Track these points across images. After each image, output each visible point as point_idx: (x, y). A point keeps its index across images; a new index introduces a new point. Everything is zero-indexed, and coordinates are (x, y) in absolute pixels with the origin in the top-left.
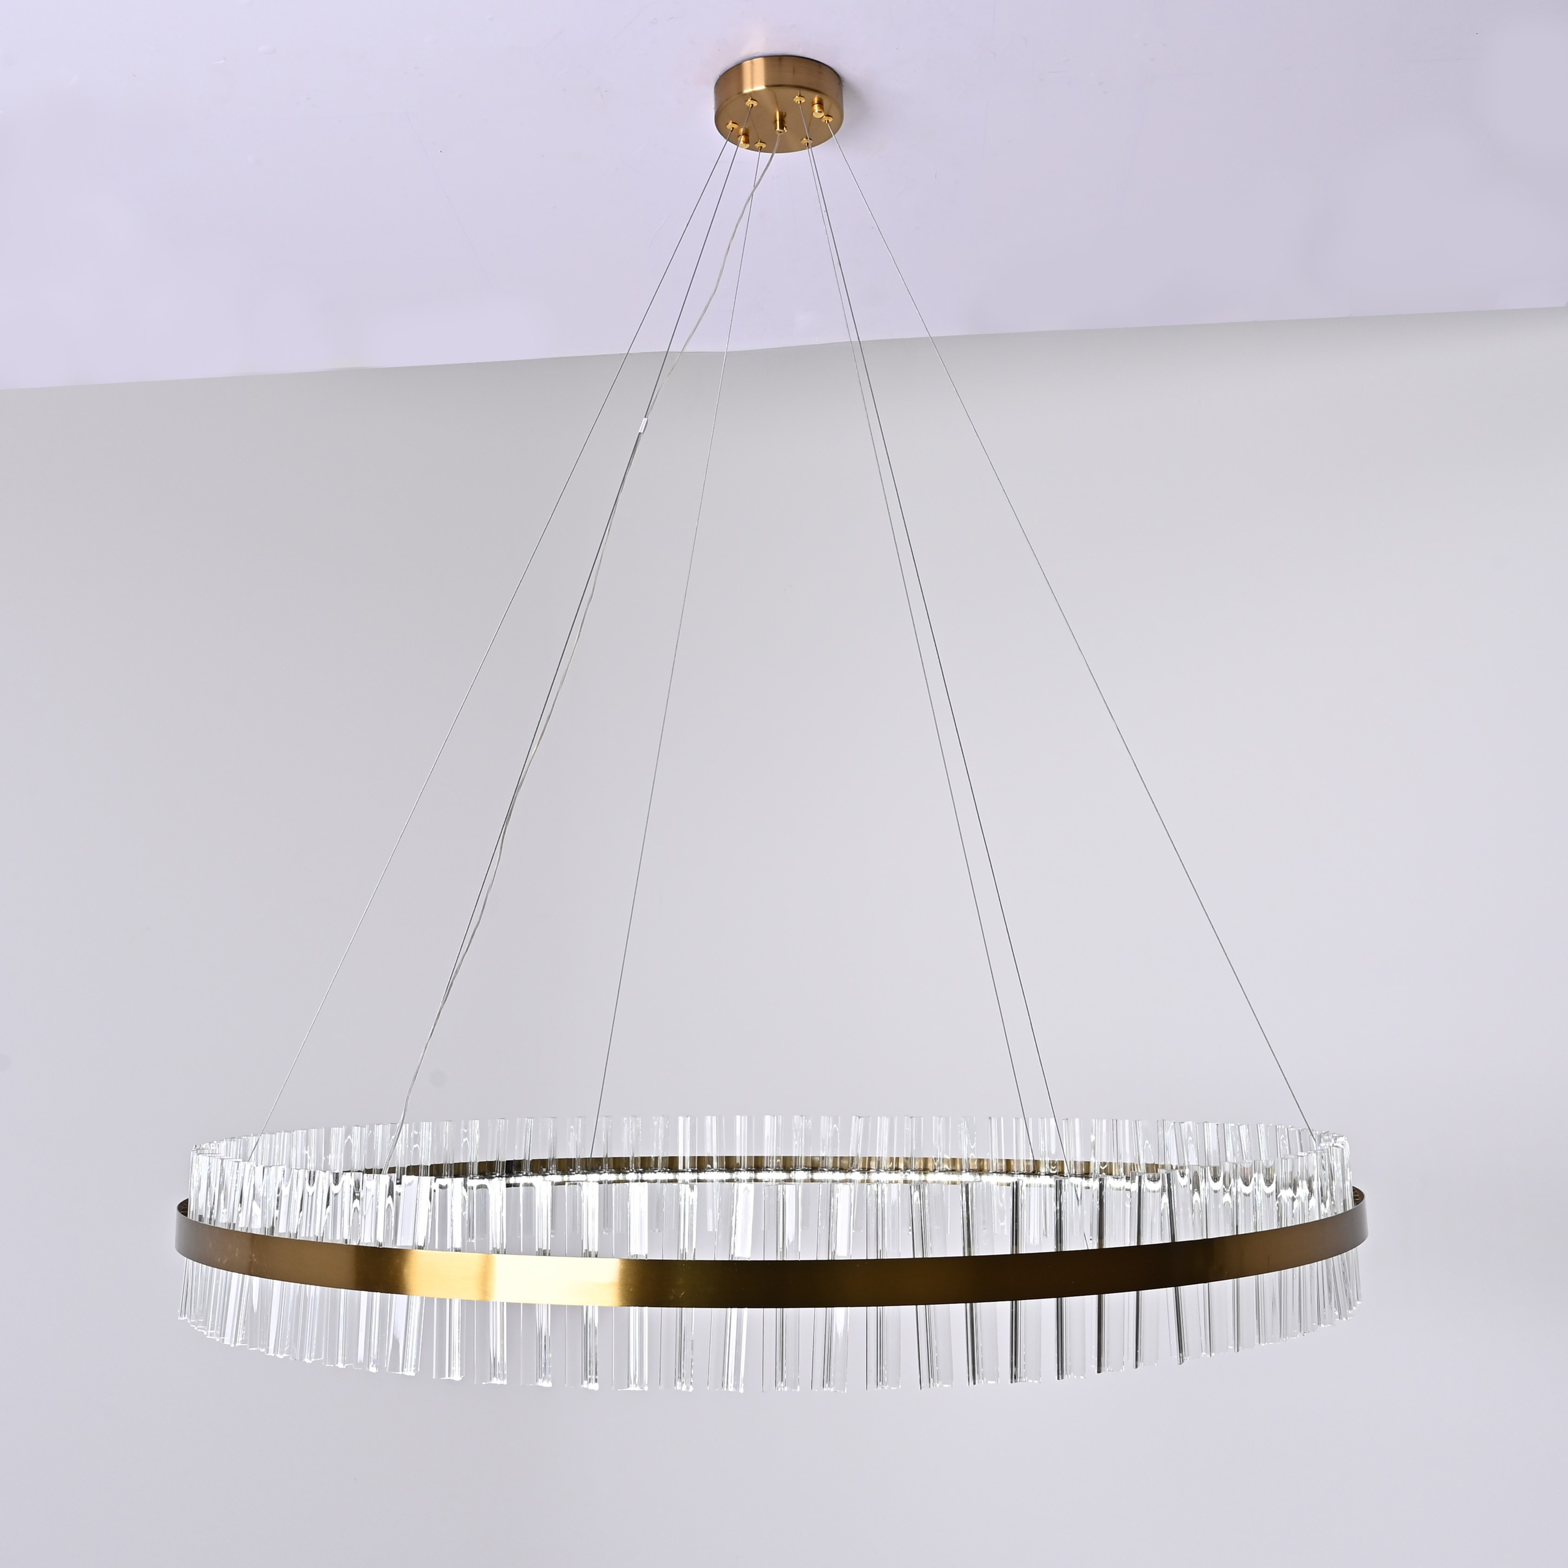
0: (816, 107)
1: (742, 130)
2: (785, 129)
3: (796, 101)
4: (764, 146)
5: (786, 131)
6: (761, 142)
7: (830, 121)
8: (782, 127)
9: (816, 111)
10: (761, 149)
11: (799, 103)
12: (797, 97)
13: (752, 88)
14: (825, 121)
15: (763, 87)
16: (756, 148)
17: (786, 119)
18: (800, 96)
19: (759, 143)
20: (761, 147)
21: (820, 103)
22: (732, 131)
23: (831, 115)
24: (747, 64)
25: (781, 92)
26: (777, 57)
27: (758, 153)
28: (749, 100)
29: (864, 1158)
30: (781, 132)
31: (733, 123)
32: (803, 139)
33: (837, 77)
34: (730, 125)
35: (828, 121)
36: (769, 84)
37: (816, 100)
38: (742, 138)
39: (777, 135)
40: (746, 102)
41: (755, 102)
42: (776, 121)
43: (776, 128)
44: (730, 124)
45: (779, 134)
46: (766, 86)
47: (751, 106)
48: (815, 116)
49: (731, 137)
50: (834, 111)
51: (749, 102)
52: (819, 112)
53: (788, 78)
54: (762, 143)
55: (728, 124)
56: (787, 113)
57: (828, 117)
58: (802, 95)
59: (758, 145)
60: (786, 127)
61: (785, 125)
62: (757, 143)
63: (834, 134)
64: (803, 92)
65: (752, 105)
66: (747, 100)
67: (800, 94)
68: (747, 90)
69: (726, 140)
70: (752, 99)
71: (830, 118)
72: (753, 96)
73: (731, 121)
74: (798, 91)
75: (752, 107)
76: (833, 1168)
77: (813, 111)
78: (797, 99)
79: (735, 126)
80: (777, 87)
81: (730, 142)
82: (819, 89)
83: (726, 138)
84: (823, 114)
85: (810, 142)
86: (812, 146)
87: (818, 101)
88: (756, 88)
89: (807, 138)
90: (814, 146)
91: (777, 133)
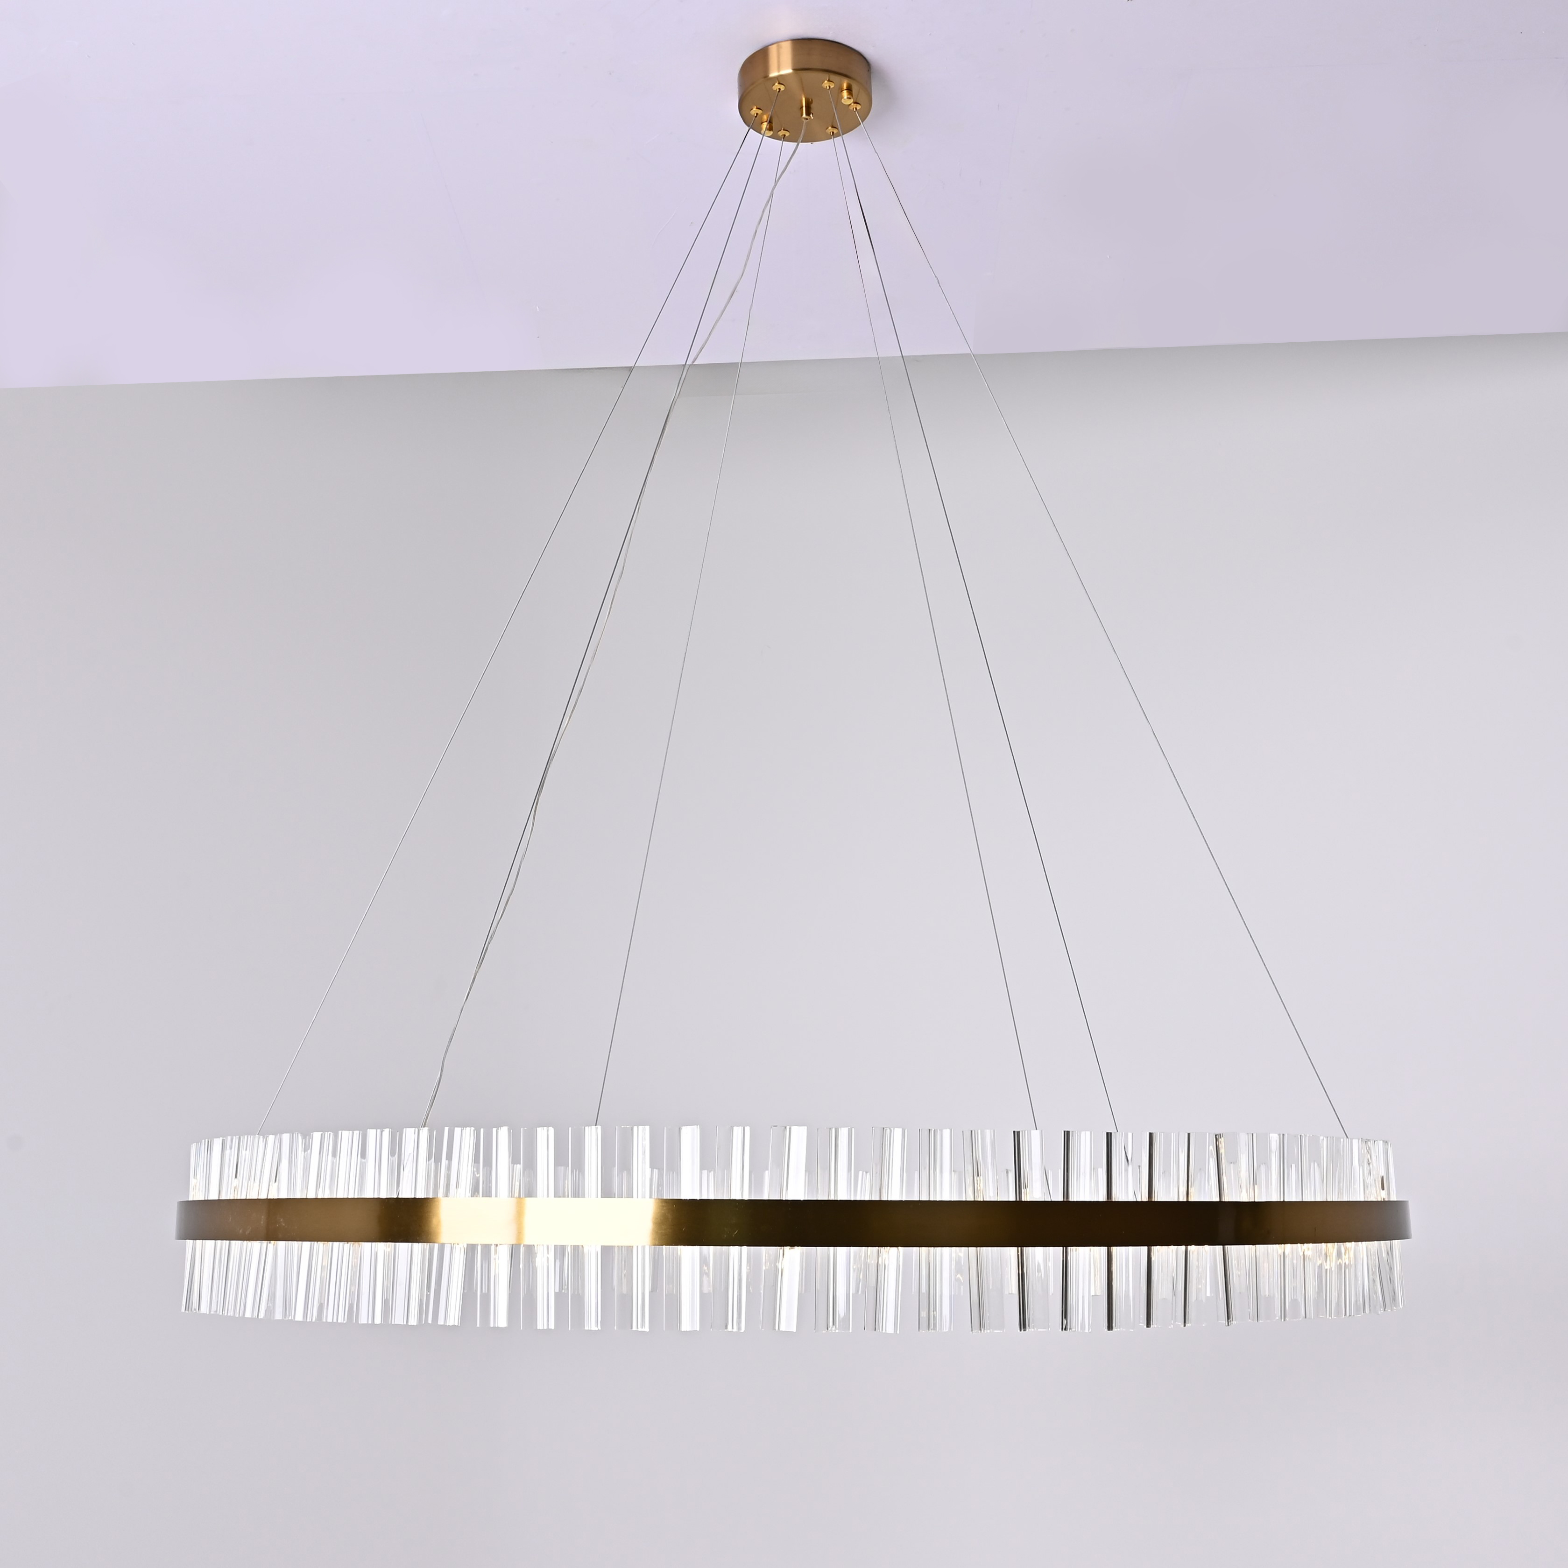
0: (845, 93)
1: (765, 117)
2: (811, 115)
3: (825, 86)
4: (787, 134)
5: (812, 118)
6: (784, 130)
7: (858, 108)
8: (808, 114)
9: (845, 97)
10: (784, 138)
11: (828, 88)
12: (826, 82)
13: (779, 71)
14: (853, 109)
15: (790, 71)
16: (780, 137)
17: (813, 106)
18: (829, 81)
19: (782, 131)
20: (784, 135)
21: (849, 89)
22: (756, 117)
23: (859, 102)
24: (773, 50)
25: (809, 76)
26: (805, 41)
27: (781, 142)
28: (776, 84)
30: (807, 119)
31: (757, 108)
32: (828, 128)
33: (867, 64)
34: (754, 111)
35: (856, 109)
36: (796, 68)
37: (845, 86)
38: (765, 125)
39: (803, 121)
40: (773, 85)
41: (783, 86)
42: (802, 107)
43: (802, 114)
44: (755, 109)
45: (805, 121)
46: (794, 70)
47: (778, 90)
48: (844, 103)
49: (753, 123)
50: (863, 98)
51: (777, 86)
52: (847, 98)
53: (816, 60)
55: (752, 109)
56: (813, 100)
57: (855, 104)
58: (831, 80)
59: (782, 133)
60: (812, 114)
61: (812, 112)
62: (780, 131)
63: (862, 122)
64: (833, 77)
65: (780, 89)
66: (774, 84)
67: (829, 79)
68: (773, 74)
69: (749, 128)
70: (779, 83)
71: (858, 105)
72: (780, 79)
73: (755, 107)
74: (826, 76)
75: (779, 92)
77: (842, 97)
78: (826, 84)
79: (760, 112)
80: (804, 71)
81: (751, 130)
82: (848, 74)
83: (748, 126)
84: (852, 101)
85: (835, 131)
86: (838, 135)
87: (847, 87)
88: (783, 72)
89: (833, 127)
90: (840, 136)
91: (803, 120)
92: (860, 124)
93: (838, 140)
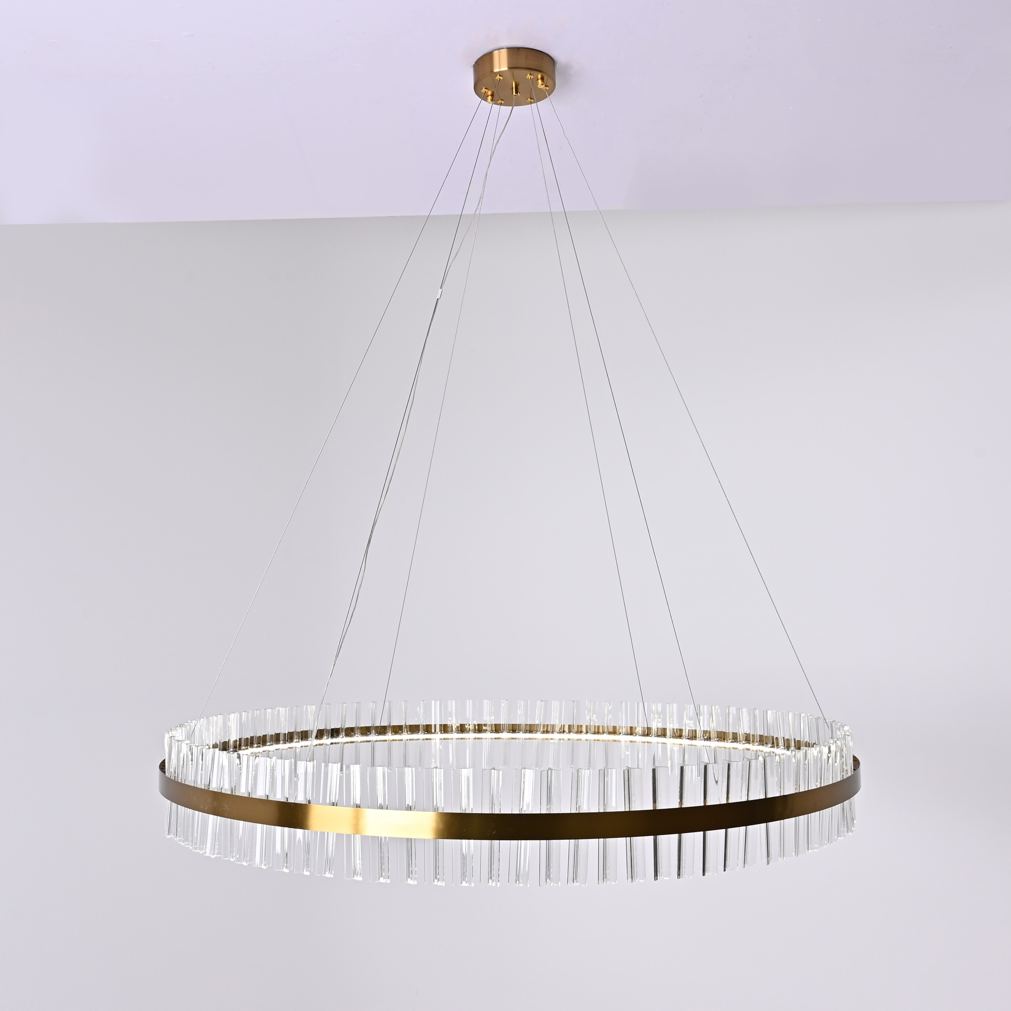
0: (540, 81)
1: (490, 93)
2: (518, 93)
3: (528, 78)
4: (503, 102)
7: (547, 89)
8: (517, 92)
9: (540, 84)
10: (501, 104)
11: (530, 79)
12: (528, 75)
13: (500, 69)
14: (544, 89)
15: (506, 69)
16: (498, 104)
17: (519, 87)
19: (500, 100)
21: (542, 79)
22: (485, 94)
23: (548, 85)
24: (496, 53)
25: (516, 72)
26: (517, 49)
27: (499, 106)
28: (498, 76)
29: (544, 725)
30: (516, 96)
31: (485, 88)
32: (528, 99)
33: (552, 61)
34: (484, 90)
35: (546, 89)
36: (510, 67)
37: (539, 76)
38: (490, 98)
41: (501, 77)
42: (513, 89)
43: (513, 93)
44: (484, 89)
45: (514, 97)
46: (509, 68)
47: (499, 80)
48: (539, 87)
49: (484, 97)
50: (550, 83)
51: (498, 77)
53: (522, 62)
54: (501, 101)
55: (482, 89)
56: (520, 84)
57: (546, 87)
59: (500, 101)
60: (519, 93)
61: (519, 91)
62: (499, 100)
63: (549, 96)
64: (532, 72)
65: (500, 79)
66: (497, 76)
67: (530, 73)
68: (496, 70)
69: (481, 99)
70: (500, 75)
71: (547, 87)
72: (500, 74)
73: (484, 87)
74: (528, 72)
76: (525, 731)
77: (538, 84)
78: (529, 76)
79: (487, 90)
80: (515, 69)
81: (482, 100)
82: (541, 70)
83: (481, 98)
84: (544, 86)
85: (532, 101)
86: (534, 103)
87: (541, 78)
88: (502, 69)
89: (531, 98)
90: (535, 103)
91: (514, 96)
92: (547, 97)
93: (534, 105)
